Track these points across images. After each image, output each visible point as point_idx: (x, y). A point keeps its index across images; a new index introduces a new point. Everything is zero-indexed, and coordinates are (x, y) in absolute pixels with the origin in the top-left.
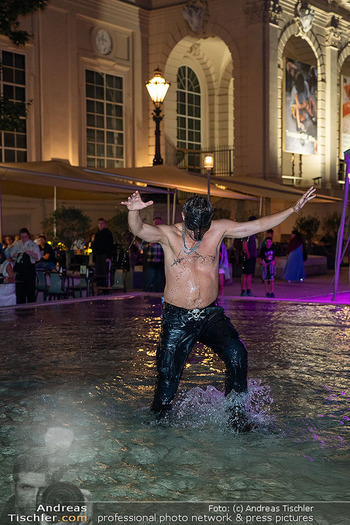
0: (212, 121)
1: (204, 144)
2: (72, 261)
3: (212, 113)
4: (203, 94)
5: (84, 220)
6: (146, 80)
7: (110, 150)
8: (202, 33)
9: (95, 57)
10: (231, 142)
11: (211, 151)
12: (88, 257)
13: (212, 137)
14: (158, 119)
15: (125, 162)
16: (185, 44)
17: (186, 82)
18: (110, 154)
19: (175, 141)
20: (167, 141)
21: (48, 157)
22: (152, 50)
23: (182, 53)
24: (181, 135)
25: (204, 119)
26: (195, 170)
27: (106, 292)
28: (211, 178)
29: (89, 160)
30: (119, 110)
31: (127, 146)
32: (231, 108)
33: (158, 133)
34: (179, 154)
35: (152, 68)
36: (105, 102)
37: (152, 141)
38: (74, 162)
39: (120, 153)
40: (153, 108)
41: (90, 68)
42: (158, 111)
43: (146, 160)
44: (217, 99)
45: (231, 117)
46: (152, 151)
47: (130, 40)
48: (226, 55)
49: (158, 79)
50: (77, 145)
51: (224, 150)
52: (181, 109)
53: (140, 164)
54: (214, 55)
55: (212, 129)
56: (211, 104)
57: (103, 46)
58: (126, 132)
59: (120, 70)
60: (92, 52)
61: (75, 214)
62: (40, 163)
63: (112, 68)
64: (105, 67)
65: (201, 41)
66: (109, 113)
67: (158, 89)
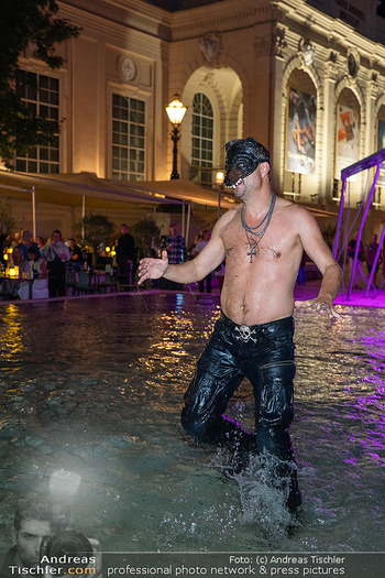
1: (215, 162)
2: (98, 262)
3: (223, 135)
4: (216, 118)
5: (110, 226)
6: (166, 103)
7: (132, 164)
8: (215, 63)
9: (121, 82)
11: (222, 169)
12: (111, 258)
14: (176, 139)
15: (145, 176)
16: (200, 73)
17: (200, 105)
18: (133, 169)
19: (190, 159)
20: (183, 159)
21: (78, 169)
22: (172, 77)
23: (198, 81)
24: (195, 153)
25: (215, 141)
26: (206, 184)
27: (127, 289)
28: (221, 192)
29: (114, 174)
30: (142, 130)
31: (147, 162)
33: (175, 151)
34: (193, 171)
35: (171, 94)
36: (129, 123)
37: (170, 159)
38: (100, 174)
39: (141, 169)
40: (171, 129)
41: (116, 92)
42: (176, 131)
43: (164, 175)
44: (227, 123)
46: (170, 167)
47: (152, 68)
48: (237, 84)
49: (176, 103)
50: (103, 160)
52: (196, 131)
53: (158, 179)
54: (225, 83)
56: (223, 127)
57: (128, 73)
58: (147, 150)
59: (143, 95)
60: (119, 79)
61: (101, 220)
62: (71, 174)
63: (135, 93)
64: (130, 91)
65: (215, 71)
66: (132, 132)
67: (176, 112)
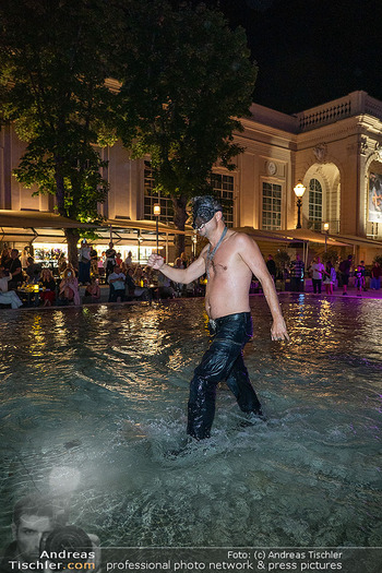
0: (328, 206)
1: (323, 218)
3: (328, 202)
4: (324, 192)
7: (274, 221)
8: (323, 161)
9: (267, 176)
10: (338, 217)
11: (327, 221)
13: (328, 215)
14: (299, 206)
15: (281, 228)
16: (314, 167)
17: (315, 186)
18: (274, 224)
19: (308, 217)
20: (304, 217)
21: (243, 225)
22: (297, 171)
23: (313, 172)
24: (311, 214)
25: (323, 206)
26: (318, 231)
28: (327, 235)
32: (339, 199)
33: (299, 212)
34: (310, 224)
35: (297, 180)
36: (272, 198)
39: (279, 223)
41: (265, 181)
42: (299, 201)
44: (331, 195)
45: (339, 204)
47: (286, 167)
48: (337, 172)
49: (300, 185)
51: (334, 221)
52: (311, 200)
53: (289, 228)
54: (330, 172)
55: (328, 210)
56: (328, 198)
57: (272, 171)
58: (283, 212)
63: (276, 181)
64: (273, 180)
65: (323, 165)
66: (274, 203)
67: (300, 190)
